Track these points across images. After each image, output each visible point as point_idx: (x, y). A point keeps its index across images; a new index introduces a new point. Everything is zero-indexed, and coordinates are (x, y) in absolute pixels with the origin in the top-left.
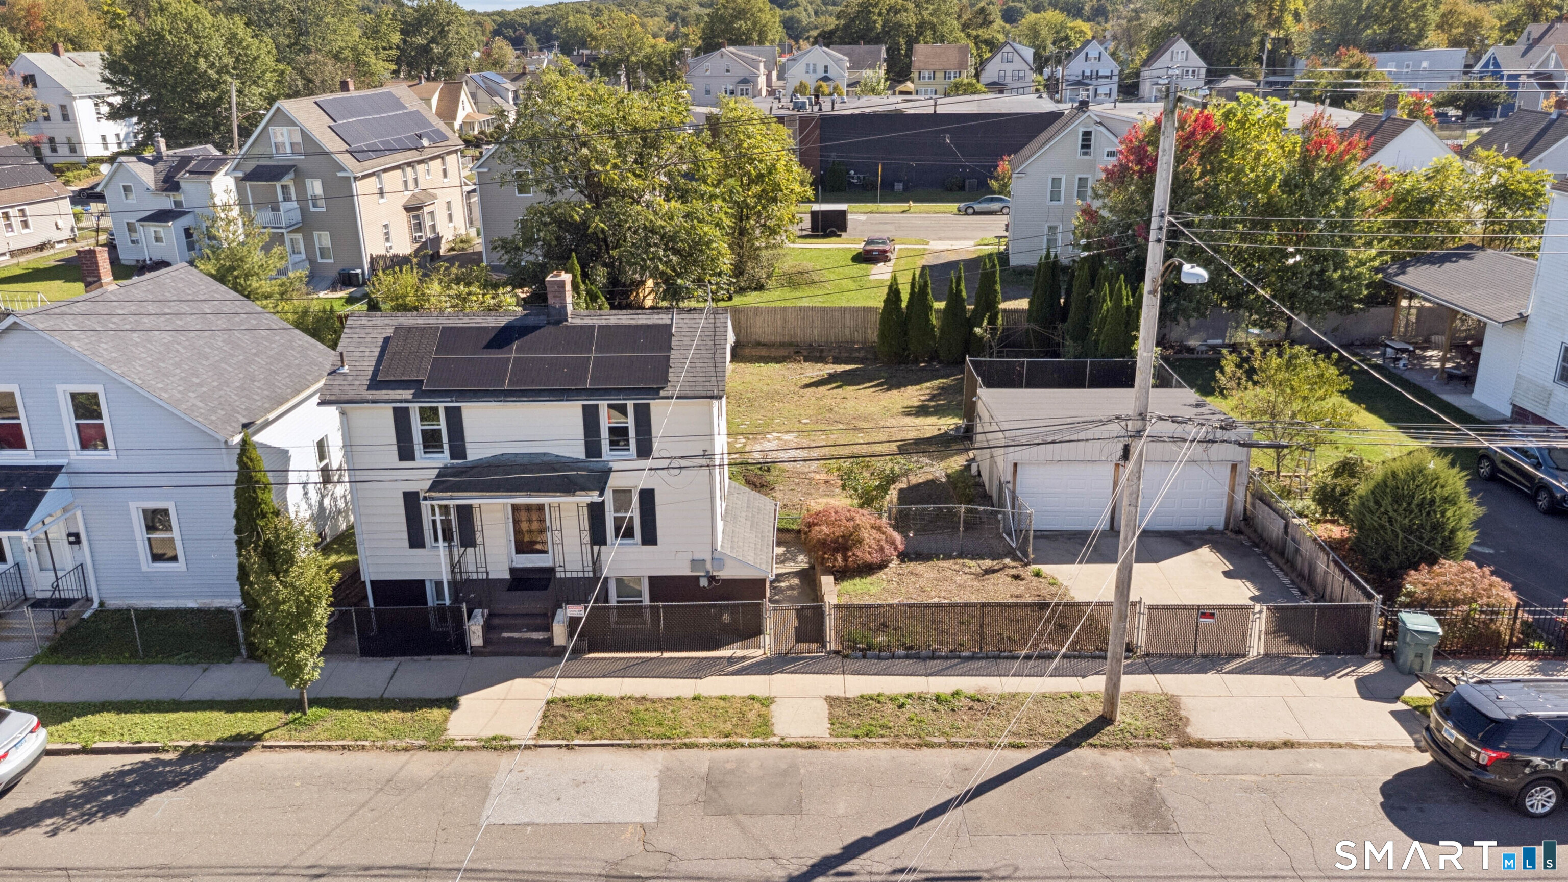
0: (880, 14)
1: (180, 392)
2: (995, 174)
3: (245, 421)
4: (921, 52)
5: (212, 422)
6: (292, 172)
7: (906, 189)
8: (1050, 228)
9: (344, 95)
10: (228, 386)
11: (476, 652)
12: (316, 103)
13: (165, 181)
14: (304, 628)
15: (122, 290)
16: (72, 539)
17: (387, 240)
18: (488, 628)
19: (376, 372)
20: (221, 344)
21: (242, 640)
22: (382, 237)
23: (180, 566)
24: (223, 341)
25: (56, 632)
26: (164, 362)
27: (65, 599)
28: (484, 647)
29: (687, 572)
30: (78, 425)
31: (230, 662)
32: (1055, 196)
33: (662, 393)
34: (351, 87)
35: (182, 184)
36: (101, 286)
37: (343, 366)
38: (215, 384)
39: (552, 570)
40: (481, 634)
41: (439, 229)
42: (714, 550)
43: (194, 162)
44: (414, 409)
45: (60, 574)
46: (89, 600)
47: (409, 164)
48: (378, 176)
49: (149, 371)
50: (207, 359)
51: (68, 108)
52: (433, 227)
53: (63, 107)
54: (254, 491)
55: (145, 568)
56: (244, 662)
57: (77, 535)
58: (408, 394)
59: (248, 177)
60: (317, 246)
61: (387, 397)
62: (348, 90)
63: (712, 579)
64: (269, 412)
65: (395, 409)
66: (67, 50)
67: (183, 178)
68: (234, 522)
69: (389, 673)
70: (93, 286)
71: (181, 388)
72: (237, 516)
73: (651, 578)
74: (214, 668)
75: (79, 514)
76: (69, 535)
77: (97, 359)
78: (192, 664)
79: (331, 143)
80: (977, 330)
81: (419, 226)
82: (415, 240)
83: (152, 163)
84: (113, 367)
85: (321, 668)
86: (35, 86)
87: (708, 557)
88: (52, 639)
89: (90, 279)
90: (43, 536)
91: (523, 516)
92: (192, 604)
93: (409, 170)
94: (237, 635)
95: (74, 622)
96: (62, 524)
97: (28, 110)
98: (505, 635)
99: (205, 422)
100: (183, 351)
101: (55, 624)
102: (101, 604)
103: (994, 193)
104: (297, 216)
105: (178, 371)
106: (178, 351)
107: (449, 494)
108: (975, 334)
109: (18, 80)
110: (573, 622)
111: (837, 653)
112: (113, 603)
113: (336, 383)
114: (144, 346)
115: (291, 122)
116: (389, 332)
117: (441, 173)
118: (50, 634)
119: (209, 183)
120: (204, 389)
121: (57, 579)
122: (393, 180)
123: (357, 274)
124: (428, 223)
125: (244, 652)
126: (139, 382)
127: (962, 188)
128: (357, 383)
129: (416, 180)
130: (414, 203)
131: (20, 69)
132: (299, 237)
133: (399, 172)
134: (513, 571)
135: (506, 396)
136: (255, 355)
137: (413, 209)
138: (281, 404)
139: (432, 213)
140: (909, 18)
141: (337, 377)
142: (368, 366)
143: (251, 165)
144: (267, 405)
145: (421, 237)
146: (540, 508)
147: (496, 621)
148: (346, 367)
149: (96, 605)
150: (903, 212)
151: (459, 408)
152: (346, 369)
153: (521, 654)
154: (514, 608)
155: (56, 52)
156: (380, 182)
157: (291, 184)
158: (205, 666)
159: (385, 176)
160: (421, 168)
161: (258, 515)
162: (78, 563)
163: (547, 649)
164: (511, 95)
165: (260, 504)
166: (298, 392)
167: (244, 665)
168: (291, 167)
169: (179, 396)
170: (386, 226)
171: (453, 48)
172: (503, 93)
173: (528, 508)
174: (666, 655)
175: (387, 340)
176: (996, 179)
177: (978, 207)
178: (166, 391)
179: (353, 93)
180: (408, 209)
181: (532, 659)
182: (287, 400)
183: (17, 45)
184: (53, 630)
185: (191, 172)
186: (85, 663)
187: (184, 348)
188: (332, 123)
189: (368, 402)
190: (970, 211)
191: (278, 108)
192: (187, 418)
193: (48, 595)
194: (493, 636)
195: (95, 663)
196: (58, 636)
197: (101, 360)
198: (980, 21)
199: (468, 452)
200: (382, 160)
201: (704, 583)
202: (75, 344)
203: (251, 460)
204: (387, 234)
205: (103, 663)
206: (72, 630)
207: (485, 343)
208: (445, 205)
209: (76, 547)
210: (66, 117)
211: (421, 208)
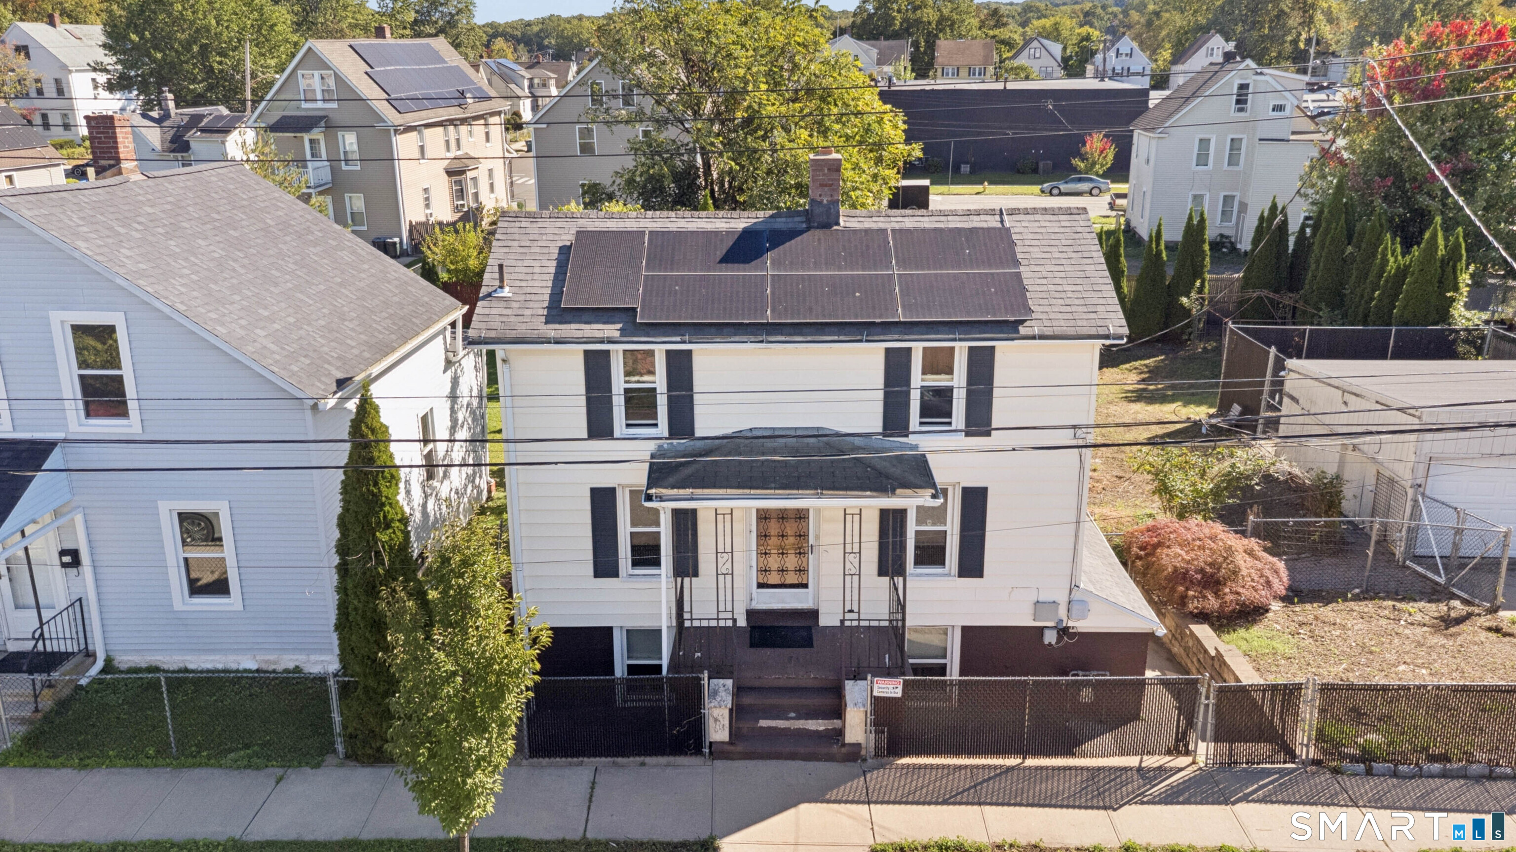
0: (899, 11)
1: (242, 327)
2: (1083, 150)
3: (340, 375)
4: (944, 46)
5: (294, 374)
6: (323, 124)
7: (973, 172)
8: (1195, 197)
9: (380, 41)
10: (309, 324)
11: (718, 752)
12: (351, 46)
13: (172, 141)
14: (481, 728)
15: (150, 182)
16: (67, 559)
17: (427, 206)
18: (737, 712)
19: (556, 295)
20: (294, 267)
21: (338, 729)
22: (422, 203)
23: (232, 603)
24: (295, 263)
25: (37, 710)
26: (216, 283)
27: (53, 653)
28: (731, 743)
29: (1027, 621)
30: (82, 377)
31: (318, 766)
32: (1202, 160)
33: (1023, 330)
34: (388, 33)
35: (193, 144)
36: (120, 173)
37: (501, 287)
38: (291, 320)
39: (813, 614)
40: (726, 722)
41: (482, 198)
42: (1073, 587)
43: (205, 120)
44: (617, 352)
45: (46, 615)
46: (89, 655)
47: (451, 122)
48: (420, 132)
49: (195, 294)
50: (276, 285)
51: (64, 81)
52: (476, 195)
53: (57, 81)
54: (376, 484)
55: (178, 605)
56: (341, 765)
57: (75, 554)
58: (612, 330)
59: (274, 128)
60: (349, 211)
61: (579, 334)
62: (384, 37)
63: (1063, 632)
64: (372, 364)
65: (587, 353)
66: (63, 22)
67: (194, 137)
68: (337, 534)
69: (583, 789)
70: (109, 173)
71: (243, 322)
72: (342, 523)
73: (965, 630)
74: (293, 775)
75: (79, 519)
76: (63, 553)
77: (116, 269)
78: (258, 768)
79: (367, 89)
80: (1184, 300)
81: (461, 193)
82: (457, 209)
83: (159, 121)
84: (141, 282)
85: (496, 795)
86: (28, 55)
87: (1062, 598)
88: (30, 722)
89: (103, 162)
90: (21, 553)
91: (774, 528)
92: (249, 663)
93: (451, 128)
94: (330, 721)
95: (67, 692)
96: (51, 535)
97: (19, 81)
98: (764, 723)
99: (283, 373)
100: (243, 271)
101: (36, 697)
102: (109, 661)
103: (1080, 172)
104: (326, 175)
105: (237, 298)
106: (234, 270)
107: (688, 491)
108: (1181, 305)
109: (10, 52)
110: (880, 706)
111: (1316, 763)
112: (125, 660)
113: (494, 311)
114: (186, 259)
115: (324, 65)
116: (568, 238)
117: (484, 136)
118: (27, 713)
119: (223, 143)
120: (277, 326)
121: (42, 624)
122: (434, 137)
123: (395, 243)
124: (471, 190)
125: (340, 748)
126: (182, 308)
127: (1035, 171)
128: (528, 312)
129: (458, 140)
130: (457, 165)
131: (12, 39)
132: (329, 199)
133: (440, 130)
134: (751, 614)
135: (769, 334)
136: (341, 284)
137: (455, 173)
138: (386, 354)
139: (474, 179)
140: (930, 15)
141: (494, 303)
142: (543, 287)
143: (274, 117)
144: (366, 355)
145: (463, 206)
146: (801, 516)
147: (747, 700)
148: (507, 289)
149: (100, 664)
150: (978, 193)
151: (689, 353)
152: (506, 292)
153: (793, 757)
154: (773, 678)
155: (52, 23)
156: (422, 139)
157: (321, 137)
158: (279, 772)
159: (427, 132)
160: (464, 129)
161: (378, 523)
162: (75, 597)
163: (835, 749)
164: (526, 83)
165: (383, 505)
166: (405, 340)
167: (342, 772)
168: (322, 118)
169: (243, 333)
170: (426, 190)
171: (462, 38)
172: (519, 80)
173: (783, 515)
174: (1031, 762)
175: (565, 251)
176: (1083, 158)
177: (1064, 187)
178: (223, 324)
179: (389, 40)
180: (450, 173)
181: (811, 765)
182: (394, 350)
183: (10, 16)
184: (32, 707)
185: (203, 131)
186: (83, 766)
187: (243, 266)
188: (369, 70)
189: (548, 342)
190: (1055, 191)
191: (310, 49)
192: (254, 366)
193: (28, 646)
194: (745, 726)
195: (99, 765)
196: (39, 715)
197: (122, 271)
198: (992, 23)
199: (697, 424)
200: (424, 114)
201: (1050, 638)
202: (81, 244)
203: (373, 431)
204: (427, 199)
205: (111, 765)
206: (62, 705)
207: (720, 254)
208: (487, 173)
209: (73, 571)
210: (60, 92)
211: (464, 172)
